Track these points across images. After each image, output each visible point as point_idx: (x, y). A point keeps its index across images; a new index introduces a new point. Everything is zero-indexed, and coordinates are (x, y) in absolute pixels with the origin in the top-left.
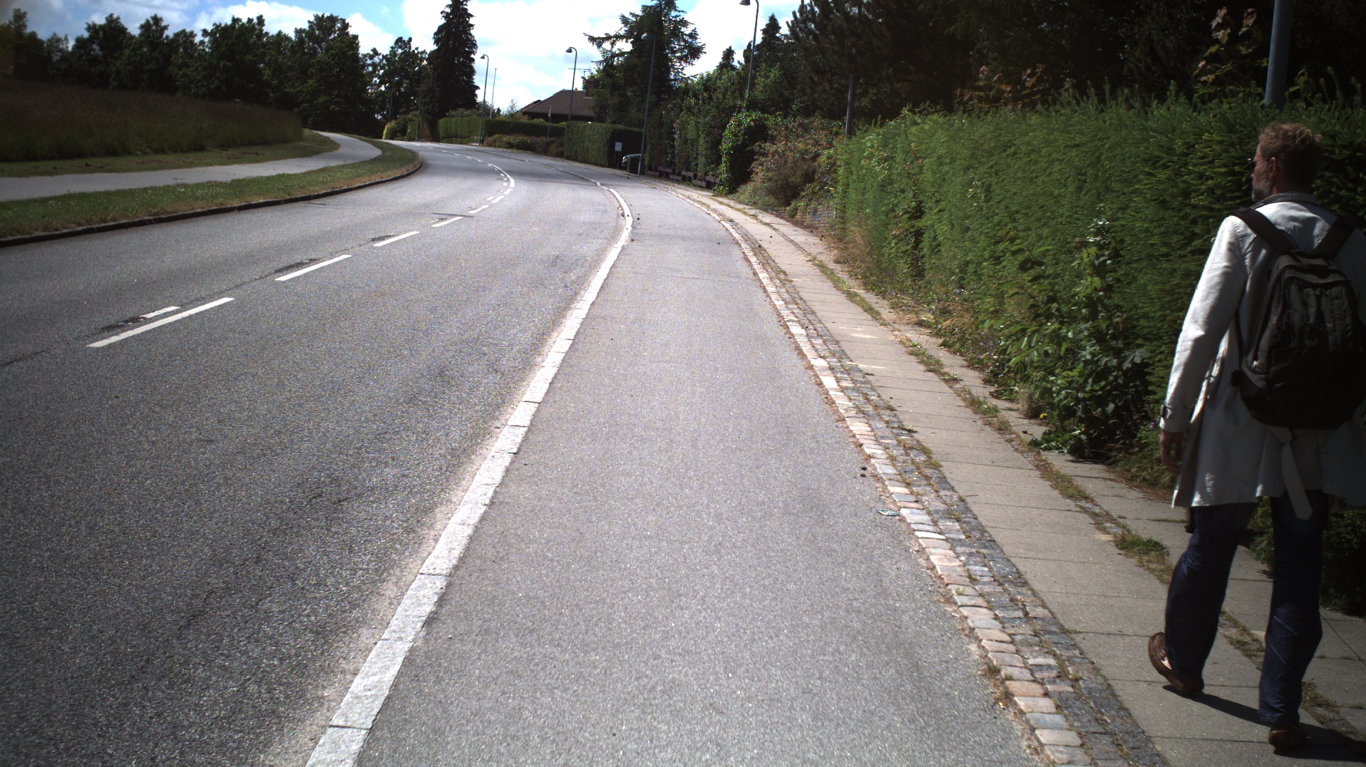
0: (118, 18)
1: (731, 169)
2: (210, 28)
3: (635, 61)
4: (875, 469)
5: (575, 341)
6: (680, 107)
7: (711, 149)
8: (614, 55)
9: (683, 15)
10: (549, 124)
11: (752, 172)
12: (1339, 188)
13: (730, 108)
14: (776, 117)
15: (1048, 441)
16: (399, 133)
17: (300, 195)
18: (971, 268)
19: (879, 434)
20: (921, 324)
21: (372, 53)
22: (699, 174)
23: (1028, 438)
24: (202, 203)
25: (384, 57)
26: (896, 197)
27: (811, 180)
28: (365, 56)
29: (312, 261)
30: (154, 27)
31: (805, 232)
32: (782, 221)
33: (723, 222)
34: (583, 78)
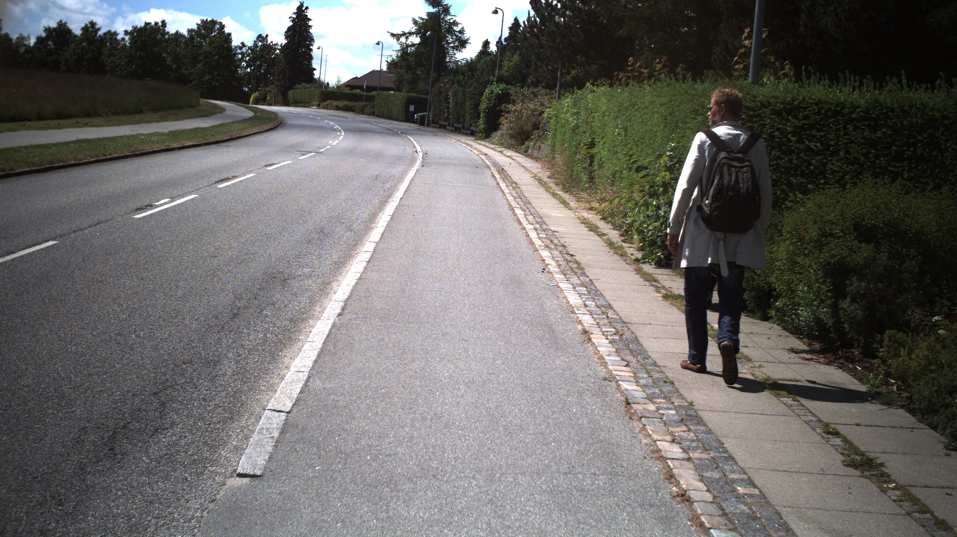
0: (66, 23)
1: (487, 122)
2: (130, 29)
3: (422, 50)
4: (549, 269)
5: (393, 217)
6: (453, 81)
7: (474, 109)
8: (408, 46)
9: (455, 18)
10: (364, 93)
11: (500, 124)
12: (779, 124)
13: (486, 82)
14: (516, 87)
15: (644, 259)
16: (262, 100)
17: (213, 141)
18: (618, 175)
19: (555, 256)
20: (591, 209)
21: (241, 45)
22: (466, 126)
23: (633, 257)
24: (158, 145)
25: (250, 48)
26: (580, 136)
27: (538, 128)
28: (236, 47)
29: (234, 177)
30: (90, 29)
32: (519, 155)
33: (480, 156)
34: (387, 61)
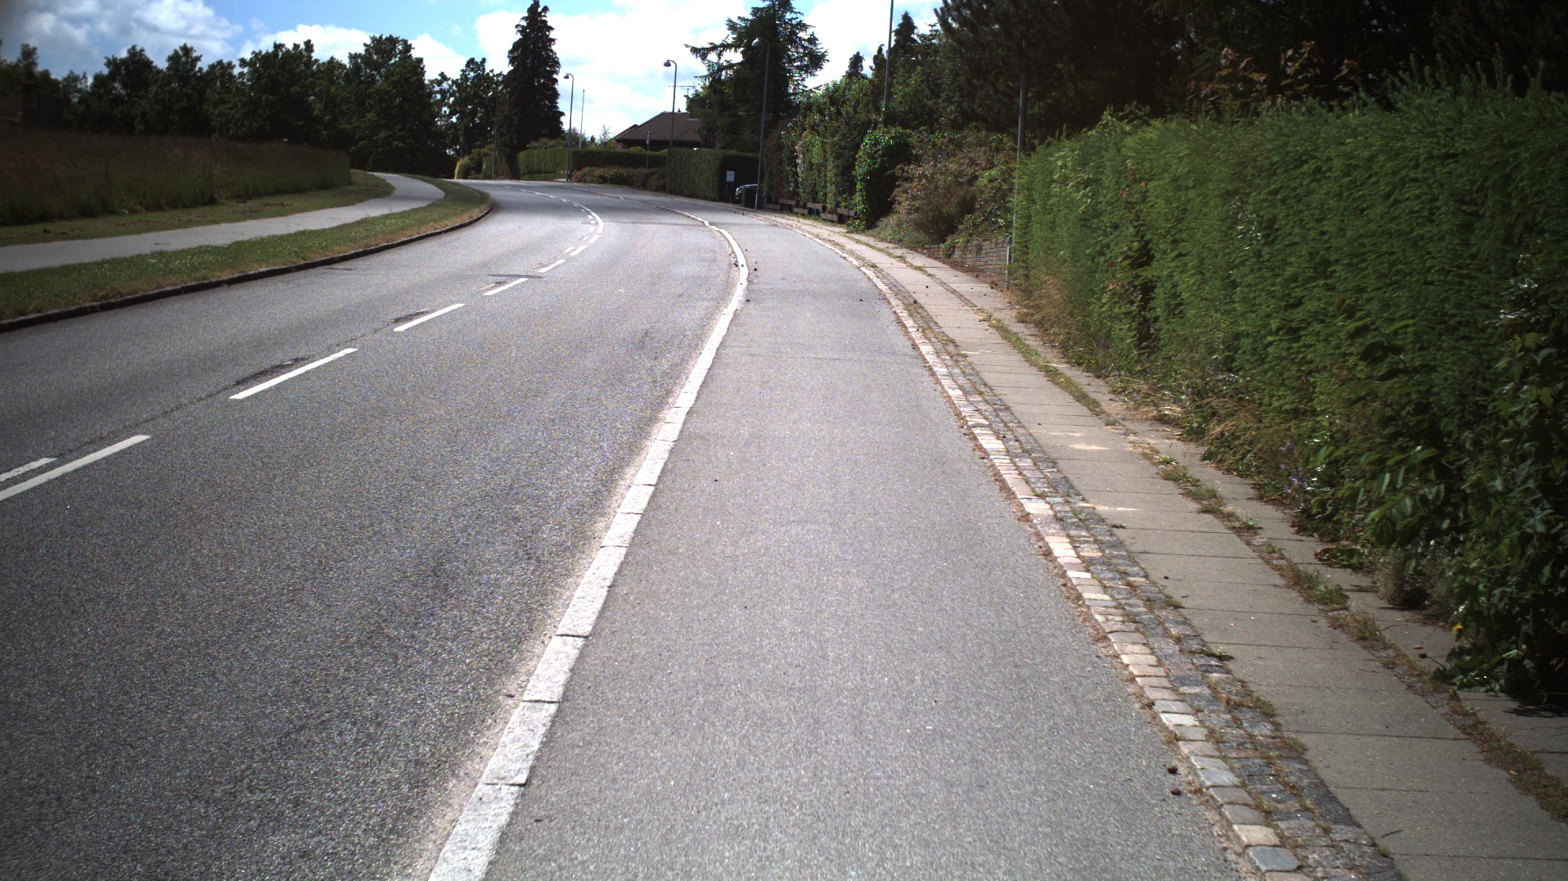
0: (142, 50)
1: (868, 200)
2: (249, 57)
3: (747, 74)
4: (1193, 771)
5: (658, 489)
6: (802, 125)
7: (843, 175)
8: (721, 68)
9: (800, 18)
10: (649, 153)
11: (894, 201)
13: (863, 123)
14: (920, 132)
15: (1463, 670)
16: (473, 170)
17: (319, 259)
18: (1246, 344)
19: (1174, 671)
21: (439, 78)
22: (829, 206)
23: (1421, 661)
25: (454, 82)
26: (1106, 235)
27: (971, 210)
28: (432, 82)
29: (298, 361)
30: (183, 59)
31: (969, 278)
32: (937, 263)
33: (863, 269)
34: (686, 97)
